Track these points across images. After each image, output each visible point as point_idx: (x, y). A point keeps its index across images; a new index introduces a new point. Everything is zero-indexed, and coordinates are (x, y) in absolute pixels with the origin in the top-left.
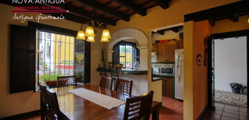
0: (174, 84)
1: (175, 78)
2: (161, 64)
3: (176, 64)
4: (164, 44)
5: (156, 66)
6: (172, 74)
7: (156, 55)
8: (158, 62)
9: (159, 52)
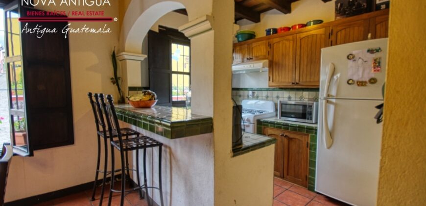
0: (315, 149)
1: (316, 133)
2: (280, 93)
3: (323, 94)
4: (290, 37)
5: (267, 97)
6: (309, 121)
7: (267, 69)
8: (272, 86)
9: (274, 60)
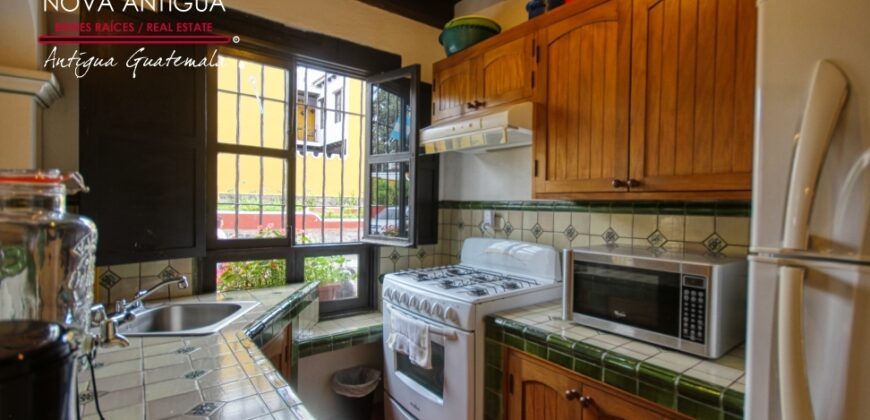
2: (579, 219)
5: (537, 231)
7: (526, 134)
8: (545, 195)
9: (553, 101)
